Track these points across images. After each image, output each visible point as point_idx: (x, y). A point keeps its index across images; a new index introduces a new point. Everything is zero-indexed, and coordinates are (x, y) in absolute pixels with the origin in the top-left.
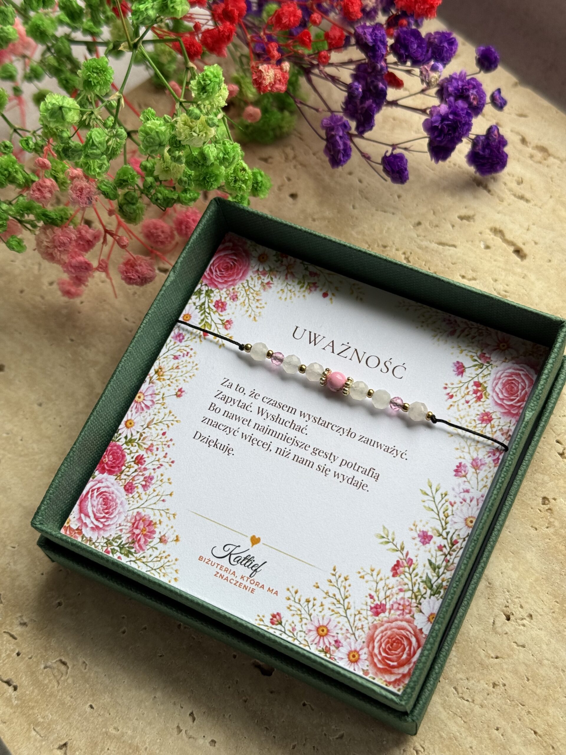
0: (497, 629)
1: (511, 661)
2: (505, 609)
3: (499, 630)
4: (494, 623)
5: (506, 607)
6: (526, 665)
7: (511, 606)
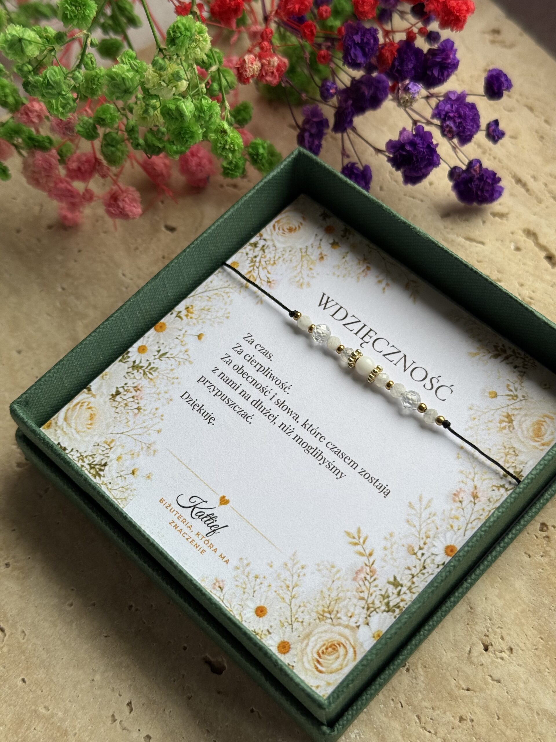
0: (473, 659)
1: (483, 695)
2: (484, 638)
3: (475, 660)
4: (470, 652)
5: (486, 636)
6: (498, 702)
7: (492, 636)
